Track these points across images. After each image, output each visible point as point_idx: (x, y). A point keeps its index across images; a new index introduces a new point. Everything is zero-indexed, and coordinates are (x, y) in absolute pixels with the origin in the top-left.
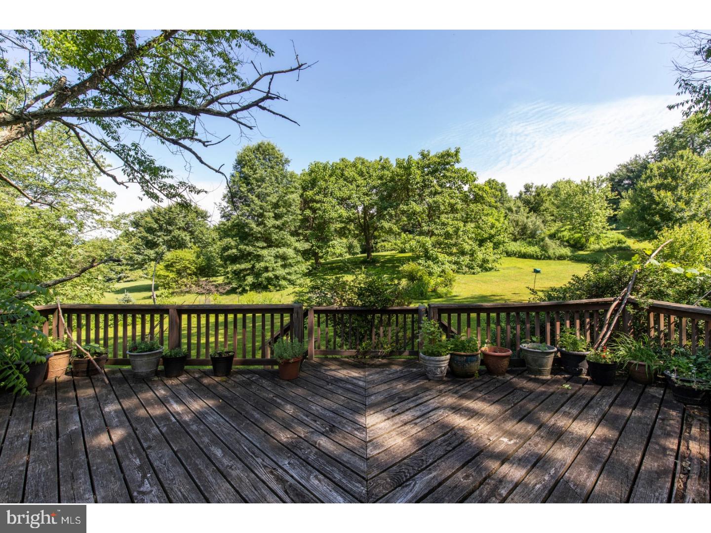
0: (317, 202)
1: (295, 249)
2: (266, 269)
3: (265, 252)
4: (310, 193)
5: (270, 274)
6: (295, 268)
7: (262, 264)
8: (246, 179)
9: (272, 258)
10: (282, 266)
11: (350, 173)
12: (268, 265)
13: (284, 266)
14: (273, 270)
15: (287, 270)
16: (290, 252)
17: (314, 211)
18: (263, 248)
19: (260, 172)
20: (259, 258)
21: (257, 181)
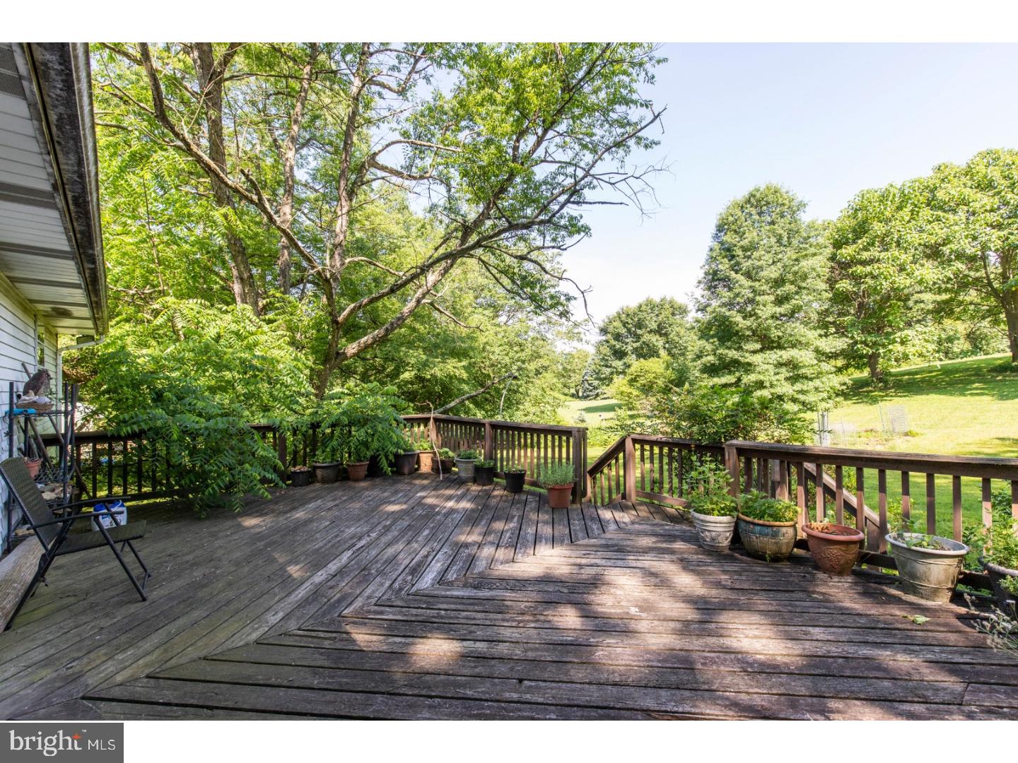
0: (864, 263)
1: (817, 351)
2: (760, 385)
3: (757, 359)
4: (847, 252)
5: (766, 393)
6: (817, 383)
7: (753, 377)
8: (728, 251)
9: (771, 368)
10: (787, 379)
11: (951, 191)
12: (762, 377)
13: (793, 379)
14: (772, 386)
15: (798, 386)
16: (805, 357)
17: (857, 279)
18: (755, 352)
19: (751, 236)
20: (748, 367)
21: (744, 249)
